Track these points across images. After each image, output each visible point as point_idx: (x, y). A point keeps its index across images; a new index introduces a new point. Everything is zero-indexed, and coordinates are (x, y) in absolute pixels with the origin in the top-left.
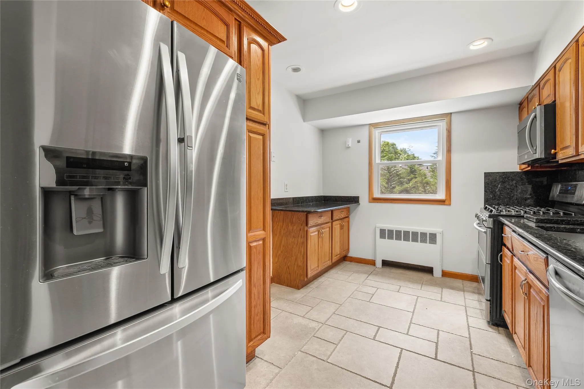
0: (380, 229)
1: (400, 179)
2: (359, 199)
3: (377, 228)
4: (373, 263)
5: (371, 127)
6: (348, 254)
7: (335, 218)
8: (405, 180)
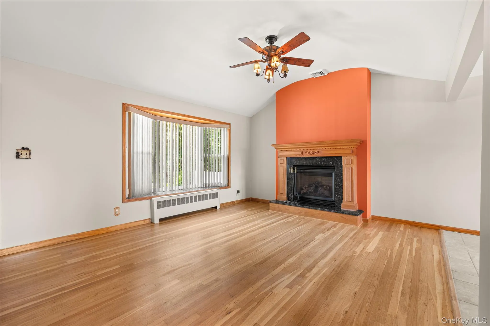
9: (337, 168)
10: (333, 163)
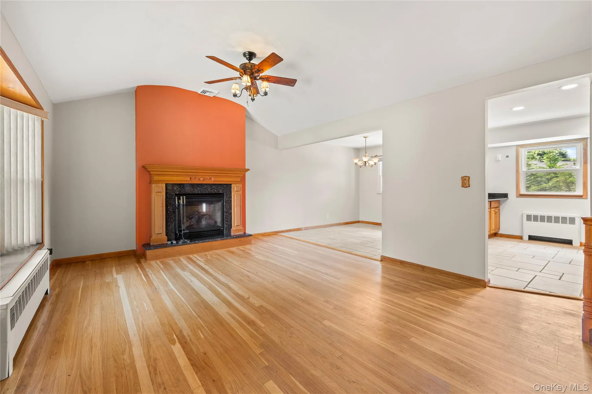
0: (527, 215)
1: (537, 179)
2: (508, 195)
3: (524, 215)
4: (521, 238)
5: (518, 147)
6: (498, 232)
7: (492, 206)
8: (543, 179)
9: (227, 195)
10: (223, 190)
